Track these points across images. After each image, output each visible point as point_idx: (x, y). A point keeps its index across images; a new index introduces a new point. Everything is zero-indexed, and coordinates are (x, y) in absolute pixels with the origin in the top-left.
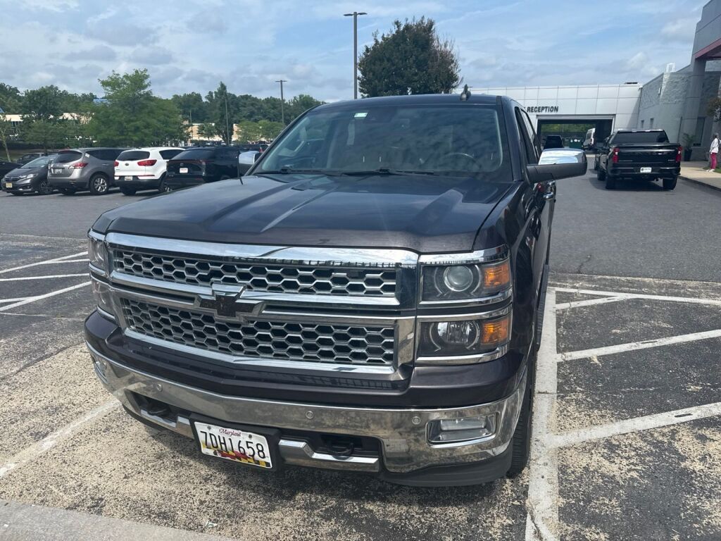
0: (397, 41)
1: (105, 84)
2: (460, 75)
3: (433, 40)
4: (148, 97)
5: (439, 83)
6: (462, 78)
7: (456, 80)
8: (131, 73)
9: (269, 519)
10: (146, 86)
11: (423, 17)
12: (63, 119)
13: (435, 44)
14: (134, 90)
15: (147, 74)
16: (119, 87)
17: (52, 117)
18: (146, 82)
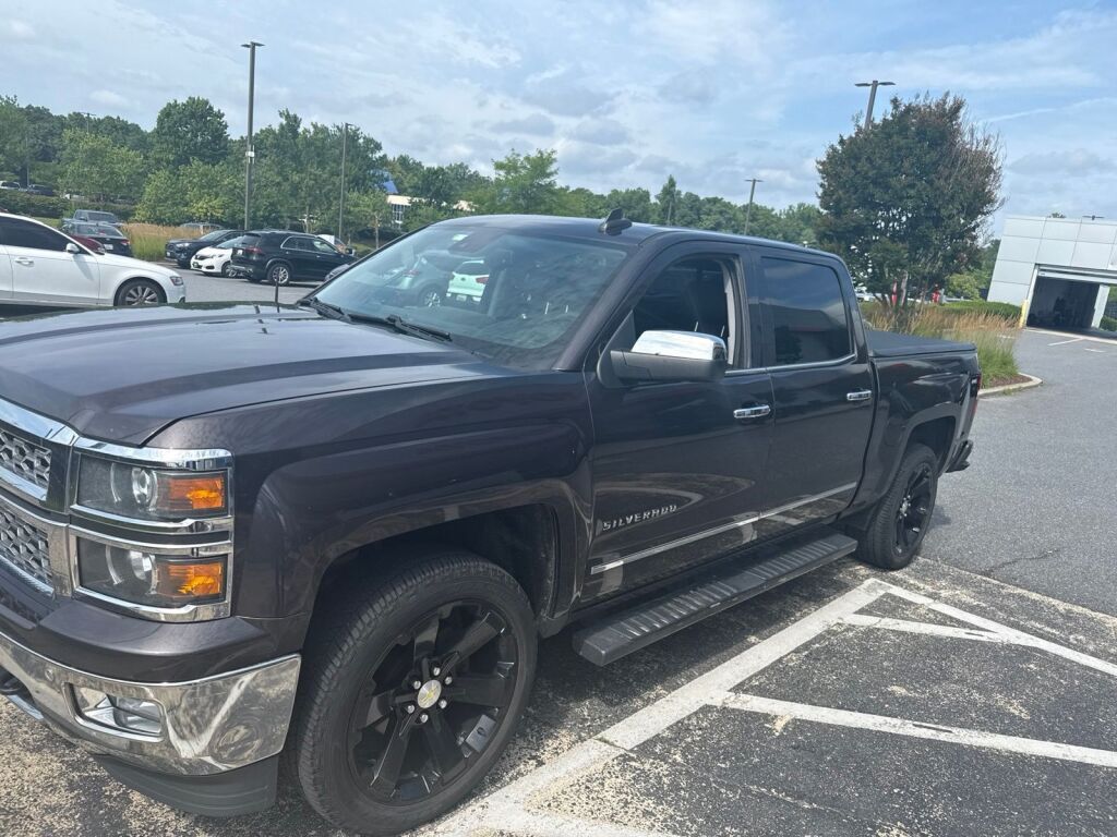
0: (887, 130)
1: (499, 166)
2: (999, 194)
3: (957, 132)
4: (549, 188)
5: (957, 205)
6: (1003, 201)
7: (991, 201)
8: (534, 154)
9: (18, 759)
10: (551, 174)
11: (947, 94)
12: (457, 209)
13: (967, 138)
14: (532, 178)
15: (554, 156)
16: (516, 172)
17: (444, 204)
18: (552, 168)
